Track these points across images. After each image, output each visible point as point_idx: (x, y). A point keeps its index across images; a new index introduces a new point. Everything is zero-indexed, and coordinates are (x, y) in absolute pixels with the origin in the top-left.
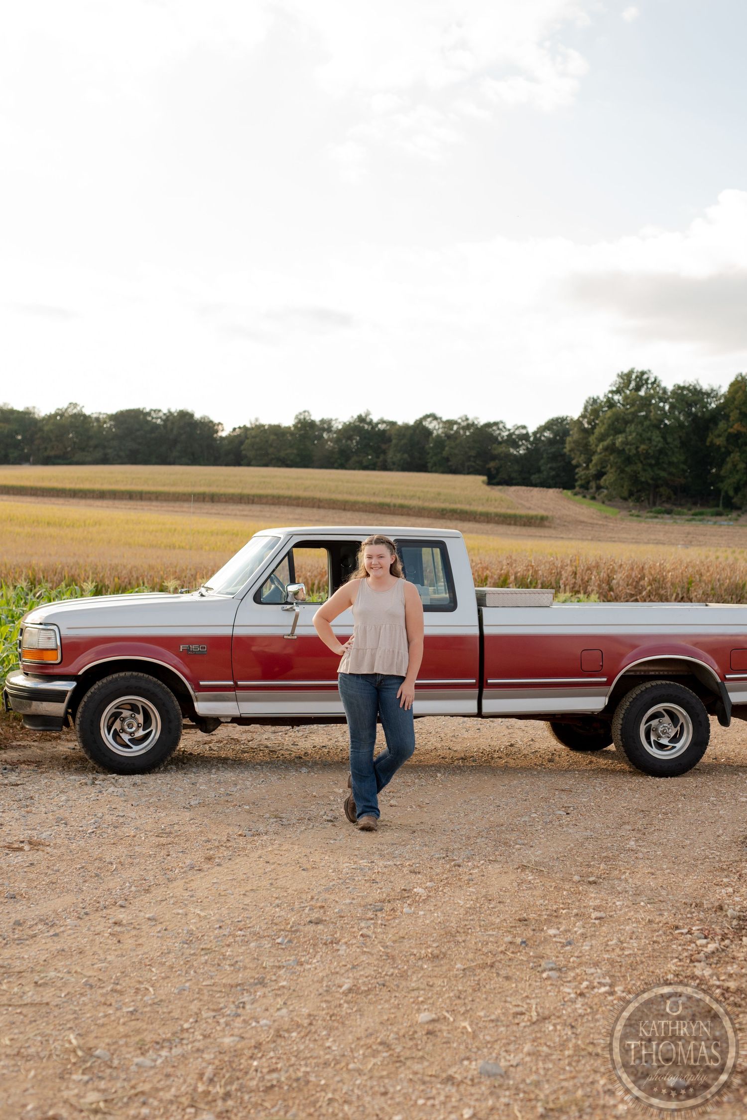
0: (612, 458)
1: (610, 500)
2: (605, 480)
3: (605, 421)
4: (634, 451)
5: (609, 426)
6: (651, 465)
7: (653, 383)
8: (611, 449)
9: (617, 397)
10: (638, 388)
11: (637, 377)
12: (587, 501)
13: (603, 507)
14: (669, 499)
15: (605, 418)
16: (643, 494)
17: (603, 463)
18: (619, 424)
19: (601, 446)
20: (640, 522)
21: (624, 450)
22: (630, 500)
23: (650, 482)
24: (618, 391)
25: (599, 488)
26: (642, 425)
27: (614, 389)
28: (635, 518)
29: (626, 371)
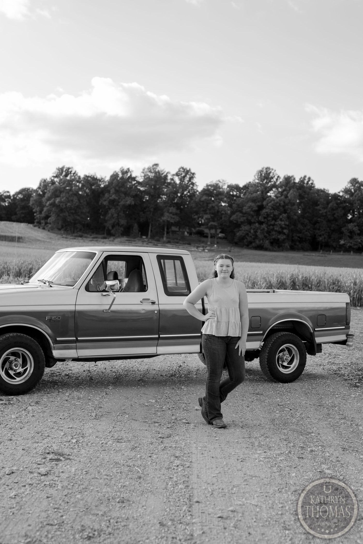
0: (53, 209)
1: (52, 230)
2: (50, 220)
3: (51, 191)
4: (64, 206)
5: (52, 193)
6: (72, 213)
7: (74, 174)
8: (53, 205)
9: (56, 179)
10: (66, 175)
11: (66, 170)
12: (41, 230)
13: (49, 233)
14: (80, 230)
15: (50, 189)
16: (68, 227)
17: (49, 211)
18: (57, 192)
19: (48, 203)
20: (67, 241)
21: (59, 205)
22: (62, 230)
23: (72, 221)
24: (56, 177)
25: (46, 223)
26: (69, 194)
27: (55, 175)
28: (64, 239)
29: (61, 167)
